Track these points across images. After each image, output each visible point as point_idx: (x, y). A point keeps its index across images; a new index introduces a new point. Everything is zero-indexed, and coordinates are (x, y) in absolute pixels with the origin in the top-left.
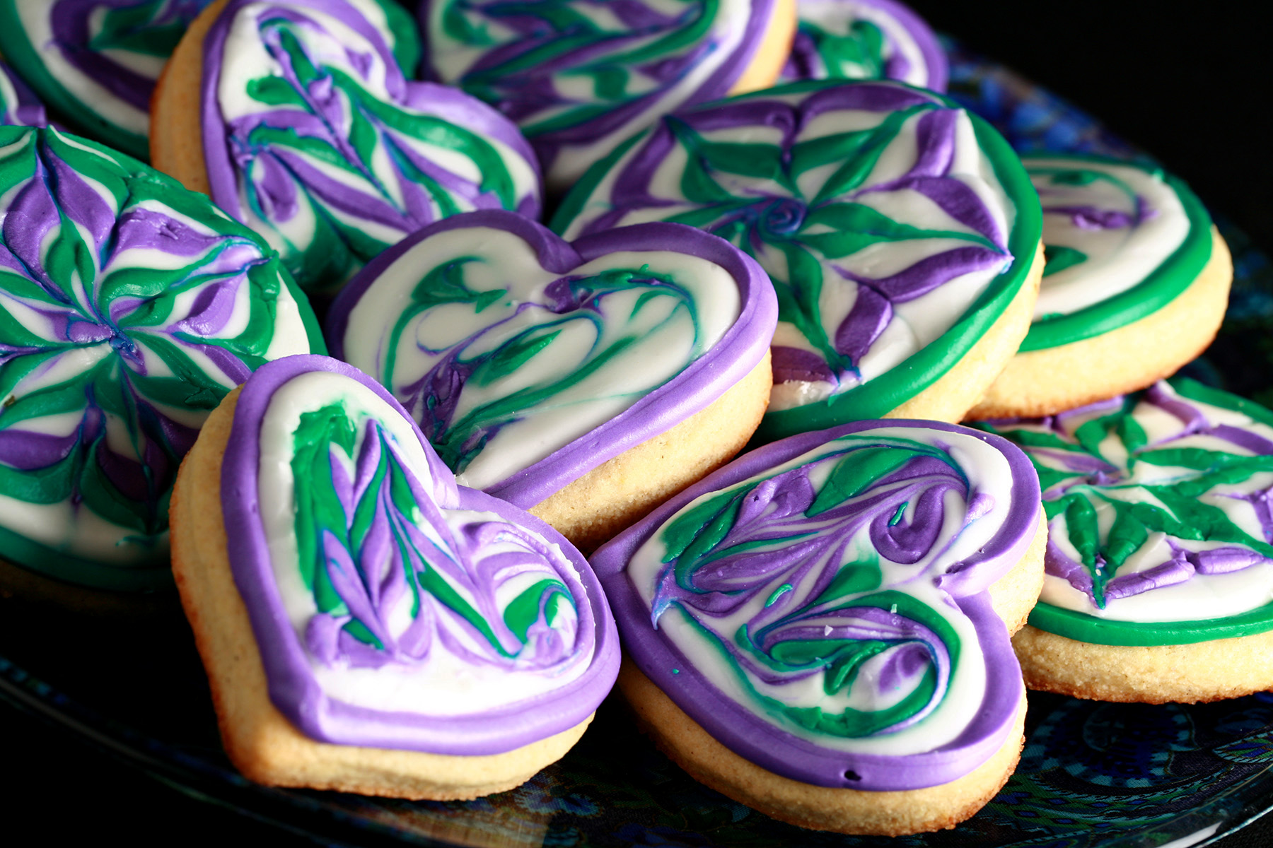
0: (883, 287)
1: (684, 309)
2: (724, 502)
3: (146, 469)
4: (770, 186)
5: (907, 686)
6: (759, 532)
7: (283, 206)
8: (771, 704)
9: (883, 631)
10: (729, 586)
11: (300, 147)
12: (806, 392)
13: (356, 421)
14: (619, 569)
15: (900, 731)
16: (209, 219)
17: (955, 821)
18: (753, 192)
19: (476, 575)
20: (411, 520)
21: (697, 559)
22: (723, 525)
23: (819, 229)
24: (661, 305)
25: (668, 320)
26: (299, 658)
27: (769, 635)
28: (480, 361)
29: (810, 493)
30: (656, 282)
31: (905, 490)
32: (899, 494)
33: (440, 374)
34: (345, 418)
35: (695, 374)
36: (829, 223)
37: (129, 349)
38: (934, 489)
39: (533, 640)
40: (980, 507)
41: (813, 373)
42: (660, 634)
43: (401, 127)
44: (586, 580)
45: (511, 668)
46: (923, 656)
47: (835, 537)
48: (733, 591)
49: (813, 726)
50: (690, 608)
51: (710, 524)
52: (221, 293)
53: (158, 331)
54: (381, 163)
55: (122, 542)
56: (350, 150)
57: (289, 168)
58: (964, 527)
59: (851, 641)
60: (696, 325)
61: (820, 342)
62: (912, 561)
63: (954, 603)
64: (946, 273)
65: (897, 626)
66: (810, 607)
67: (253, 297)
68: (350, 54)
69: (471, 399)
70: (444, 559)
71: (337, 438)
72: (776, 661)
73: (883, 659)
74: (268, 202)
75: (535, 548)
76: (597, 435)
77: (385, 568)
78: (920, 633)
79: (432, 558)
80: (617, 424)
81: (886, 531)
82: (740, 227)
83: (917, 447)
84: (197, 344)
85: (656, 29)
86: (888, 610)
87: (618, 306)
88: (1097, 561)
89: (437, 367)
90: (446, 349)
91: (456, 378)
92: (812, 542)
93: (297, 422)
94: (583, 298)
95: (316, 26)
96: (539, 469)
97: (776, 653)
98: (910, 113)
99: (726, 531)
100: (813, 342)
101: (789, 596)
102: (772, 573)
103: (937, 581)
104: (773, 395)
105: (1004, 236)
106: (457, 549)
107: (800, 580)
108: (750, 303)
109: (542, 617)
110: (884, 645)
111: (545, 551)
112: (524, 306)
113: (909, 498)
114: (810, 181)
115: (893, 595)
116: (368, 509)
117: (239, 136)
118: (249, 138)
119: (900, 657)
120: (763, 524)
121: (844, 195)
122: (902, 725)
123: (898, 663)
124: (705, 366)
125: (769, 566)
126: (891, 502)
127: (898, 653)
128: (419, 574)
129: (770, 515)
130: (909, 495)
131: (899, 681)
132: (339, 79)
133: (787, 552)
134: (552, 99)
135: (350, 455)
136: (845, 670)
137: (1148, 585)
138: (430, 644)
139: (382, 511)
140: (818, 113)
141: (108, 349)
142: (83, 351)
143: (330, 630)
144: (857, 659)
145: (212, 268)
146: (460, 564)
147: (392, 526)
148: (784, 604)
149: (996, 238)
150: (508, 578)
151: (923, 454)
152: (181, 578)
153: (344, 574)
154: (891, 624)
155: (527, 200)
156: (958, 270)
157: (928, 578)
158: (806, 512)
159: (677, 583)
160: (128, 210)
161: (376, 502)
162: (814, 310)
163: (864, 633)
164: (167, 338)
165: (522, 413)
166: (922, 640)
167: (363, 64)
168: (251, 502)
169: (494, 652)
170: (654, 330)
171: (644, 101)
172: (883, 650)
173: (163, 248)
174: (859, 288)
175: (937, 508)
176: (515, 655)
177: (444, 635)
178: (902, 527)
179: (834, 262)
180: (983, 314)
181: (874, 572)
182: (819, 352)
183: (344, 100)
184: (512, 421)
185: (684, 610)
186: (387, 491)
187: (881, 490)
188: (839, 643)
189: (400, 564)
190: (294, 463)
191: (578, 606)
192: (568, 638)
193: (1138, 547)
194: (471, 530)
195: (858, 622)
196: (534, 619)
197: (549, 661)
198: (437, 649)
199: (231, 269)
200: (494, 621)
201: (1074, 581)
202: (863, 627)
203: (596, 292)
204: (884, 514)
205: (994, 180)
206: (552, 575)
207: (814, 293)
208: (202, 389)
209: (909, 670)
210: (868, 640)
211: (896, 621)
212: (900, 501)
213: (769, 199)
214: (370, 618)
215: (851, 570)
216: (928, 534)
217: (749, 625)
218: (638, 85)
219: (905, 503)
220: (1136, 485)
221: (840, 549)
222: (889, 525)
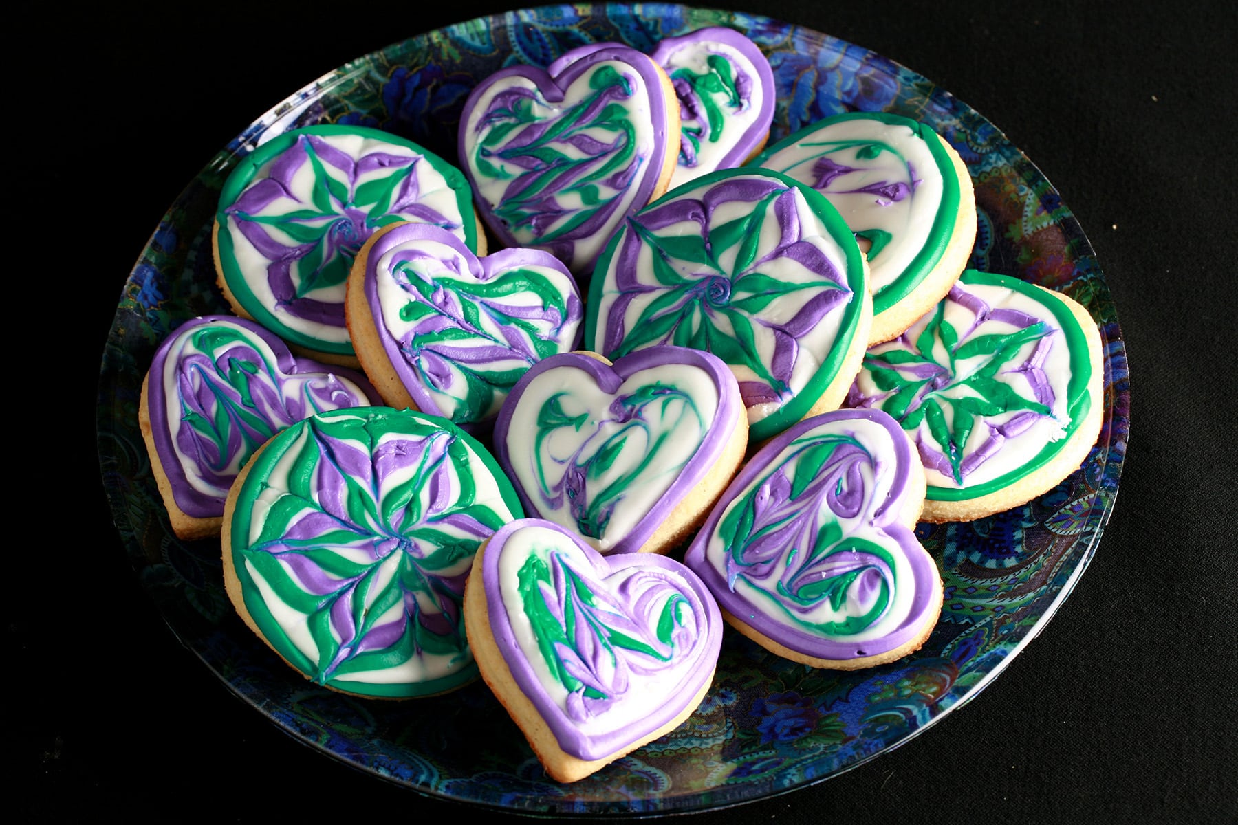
0: (787, 329)
1: (689, 407)
2: (745, 504)
3: (446, 615)
4: (705, 269)
5: (874, 596)
6: (769, 519)
7: (444, 377)
8: (807, 624)
9: (852, 565)
10: (763, 558)
11: (442, 339)
12: (766, 410)
13: (545, 559)
14: (703, 560)
15: (878, 624)
16: (417, 429)
17: (920, 645)
18: (696, 275)
19: (635, 618)
20: (593, 606)
21: (742, 545)
22: (749, 520)
23: (741, 295)
24: (676, 406)
25: (682, 415)
26: (569, 724)
27: (794, 584)
28: (589, 463)
29: (789, 485)
30: (668, 392)
31: (839, 470)
32: (835, 474)
33: (571, 476)
34: (539, 560)
35: (707, 445)
36: (746, 290)
37: (410, 545)
38: (853, 465)
39: (676, 642)
40: (881, 470)
41: (766, 397)
42: (736, 594)
43: (488, 295)
44: (689, 579)
45: (671, 666)
46: (877, 574)
47: (810, 512)
48: (765, 562)
49: (833, 632)
50: (748, 577)
51: (742, 520)
52: (441, 477)
53: (419, 524)
54: (487, 323)
55: (450, 665)
56: (467, 325)
57: (441, 354)
58: (876, 486)
59: (837, 577)
60: (698, 415)
61: (763, 374)
62: (854, 515)
63: (884, 533)
64: (818, 314)
65: (858, 560)
66: (809, 561)
67: (457, 467)
68: (445, 262)
69: (593, 490)
70: (617, 618)
71: (540, 577)
72: (802, 599)
73: (857, 583)
74: (436, 380)
75: (658, 578)
76: (668, 497)
77: (591, 646)
78: (872, 561)
79: (611, 623)
80: (676, 487)
81: (835, 499)
82: (697, 302)
83: (837, 439)
84: (441, 519)
85: (604, 154)
86: (850, 551)
87: (652, 411)
88: (951, 448)
89: (567, 471)
90: (569, 459)
91: (580, 477)
92: (799, 518)
93: (518, 579)
94: (632, 410)
95: (421, 254)
96: (643, 524)
97: (801, 595)
98: (768, 201)
99: (751, 523)
100: (760, 376)
101: (797, 556)
102: (784, 543)
103: (871, 523)
104: (749, 417)
105: (844, 279)
106: (621, 608)
107: (800, 545)
108: (722, 391)
109: (675, 622)
110: (855, 574)
111: (663, 577)
112: (601, 423)
113: (842, 475)
114: (727, 260)
115: (851, 541)
116: (570, 614)
117: (405, 346)
118: (413, 346)
119: (865, 579)
120: (769, 514)
121: (748, 269)
122: (878, 620)
123: (866, 583)
124: (711, 439)
125: (781, 540)
126: (833, 481)
127: (863, 577)
128: (609, 638)
129: (772, 506)
130: (841, 473)
131: (869, 594)
132: (446, 282)
133: (787, 529)
134: (560, 213)
135: (549, 583)
136: (840, 595)
137: (982, 459)
138: (628, 677)
139: (577, 609)
140: (715, 207)
141: (400, 552)
142: (388, 561)
143: (578, 702)
144: (843, 588)
145: (430, 462)
146: (626, 617)
147: (585, 616)
148: (796, 562)
149: (840, 281)
150: (650, 610)
151: (841, 443)
152: (490, 684)
153: (574, 664)
154: (855, 560)
155: (571, 299)
156: (825, 310)
157: (866, 524)
158: (790, 497)
159: (737, 563)
160: (375, 450)
161: (573, 606)
162: (755, 353)
163: (843, 570)
164: (426, 526)
165: (623, 493)
166: (874, 566)
167: (455, 265)
168: (513, 642)
169: (660, 662)
170: (677, 423)
171: (612, 203)
172: (856, 577)
173: (402, 465)
174: (775, 333)
175: (859, 477)
176: (671, 657)
177: (632, 667)
178: (843, 494)
179: (756, 316)
180: (846, 336)
181: (835, 527)
182: (765, 382)
183: (453, 295)
184: (619, 499)
185: (745, 578)
186: (576, 595)
187: (826, 474)
188: (831, 580)
189: (597, 639)
190: (526, 610)
191: (691, 604)
192: (692, 627)
193: (970, 430)
194: (624, 588)
195: (837, 564)
196: (672, 627)
197: (688, 650)
198: (633, 678)
199: (438, 456)
200: (654, 643)
201: (942, 469)
202: (843, 565)
203: (637, 407)
204: (831, 489)
205: (828, 236)
206: (671, 592)
207: (752, 343)
208: (454, 546)
209: (872, 586)
210: (845, 575)
211: (857, 557)
212: (837, 478)
213: (708, 278)
214: (595, 683)
215: (825, 531)
216: (858, 495)
217: (781, 581)
218: (606, 193)
219: (840, 479)
220: (959, 384)
221: (815, 518)
222: (836, 495)
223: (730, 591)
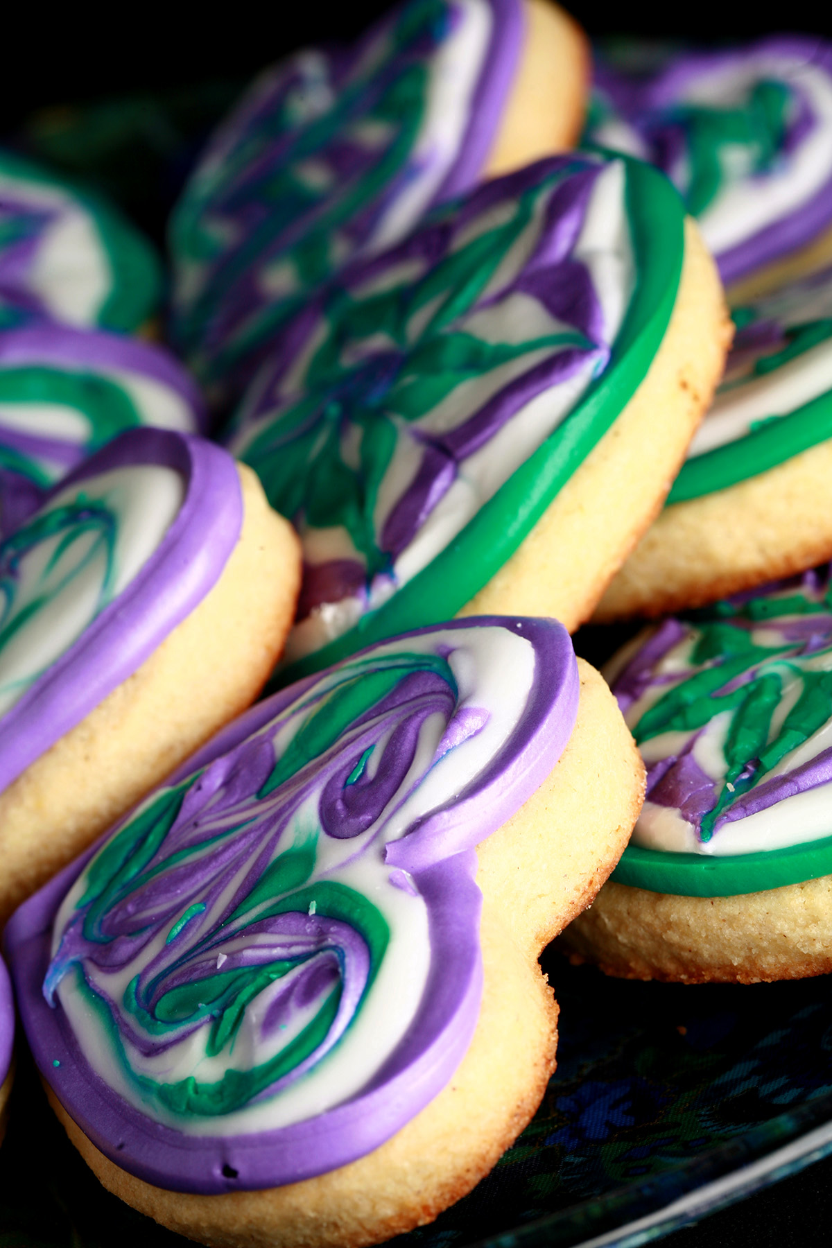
0: (450, 442)
1: (104, 543)
2: (166, 803)
4: (380, 341)
5: (299, 1020)
6: (192, 836)
8: (144, 1084)
9: (291, 945)
10: (137, 924)
12: (330, 616)
15: (280, 1090)
17: (433, 1211)
18: (362, 356)
21: (115, 893)
22: (152, 839)
23: (406, 381)
25: (84, 562)
27: (162, 983)
29: (269, 763)
30: (86, 515)
31: (377, 727)
32: (368, 735)
36: (420, 369)
38: (413, 719)
40: (460, 730)
42: (57, 1013)
46: (333, 974)
47: (274, 820)
48: (138, 931)
49: (184, 1107)
50: (90, 968)
51: (142, 840)
58: (433, 765)
59: (246, 970)
61: (365, 541)
62: (358, 832)
65: (311, 934)
66: (214, 933)
72: (158, 1020)
73: (280, 985)
78: (337, 935)
81: (339, 794)
82: (335, 412)
83: (412, 661)
86: (306, 913)
87: (37, 562)
92: (245, 835)
97: (160, 1008)
99: (156, 843)
100: (358, 545)
101: (199, 920)
102: (190, 892)
103: (384, 854)
107: (220, 893)
110: (287, 965)
113: (378, 739)
115: (320, 888)
119: (304, 979)
121: (447, 323)
122: (282, 1081)
123: (297, 988)
125: (186, 884)
126: (351, 751)
127: (302, 974)
129: (210, 808)
130: (377, 735)
131: (288, 1017)
133: (214, 856)
136: (231, 1013)
144: (243, 997)
148: (190, 935)
151: (417, 669)
156: (535, 389)
157: (373, 851)
158: (258, 791)
159: (83, 934)
162: (370, 500)
163: (264, 953)
166: (335, 948)
170: (69, 578)
172: (284, 973)
174: (426, 453)
175: (410, 745)
178: (362, 784)
179: (413, 424)
181: (306, 857)
182: (360, 557)
185: (83, 970)
188: (232, 975)
195: (262, 939)
203: (21, 551)
204: (340, 771)
207: (377, 478)
209: (308, 995)
210: (266, 964)
211: (311, 927)
212: (364, 746)
213: (375, 359)
215: (282, 864)
216: (389, 785)
217: (140, 978)
218: (340, 255)
219: (372, 747)
221: (278, 834)
222: (345, 785)
223: (43, 999)
